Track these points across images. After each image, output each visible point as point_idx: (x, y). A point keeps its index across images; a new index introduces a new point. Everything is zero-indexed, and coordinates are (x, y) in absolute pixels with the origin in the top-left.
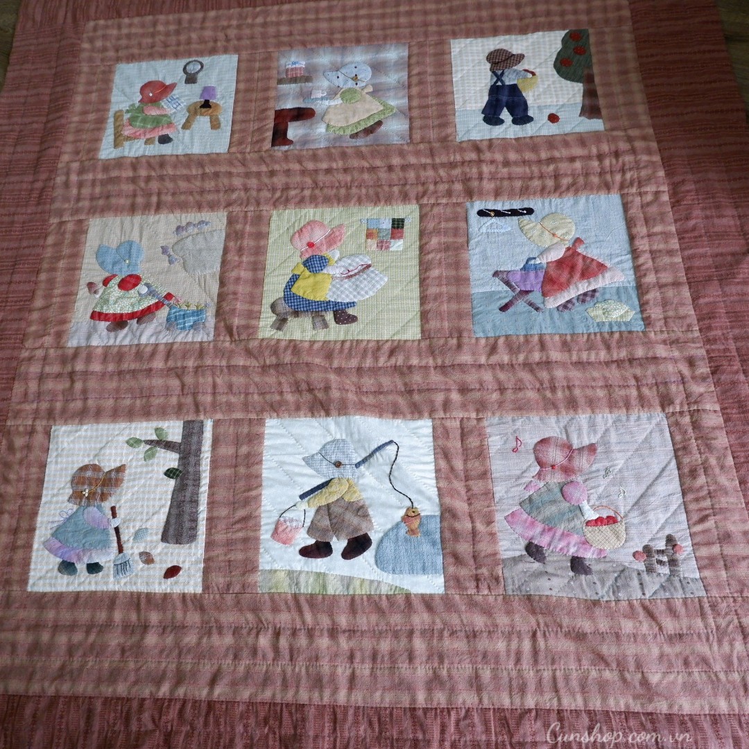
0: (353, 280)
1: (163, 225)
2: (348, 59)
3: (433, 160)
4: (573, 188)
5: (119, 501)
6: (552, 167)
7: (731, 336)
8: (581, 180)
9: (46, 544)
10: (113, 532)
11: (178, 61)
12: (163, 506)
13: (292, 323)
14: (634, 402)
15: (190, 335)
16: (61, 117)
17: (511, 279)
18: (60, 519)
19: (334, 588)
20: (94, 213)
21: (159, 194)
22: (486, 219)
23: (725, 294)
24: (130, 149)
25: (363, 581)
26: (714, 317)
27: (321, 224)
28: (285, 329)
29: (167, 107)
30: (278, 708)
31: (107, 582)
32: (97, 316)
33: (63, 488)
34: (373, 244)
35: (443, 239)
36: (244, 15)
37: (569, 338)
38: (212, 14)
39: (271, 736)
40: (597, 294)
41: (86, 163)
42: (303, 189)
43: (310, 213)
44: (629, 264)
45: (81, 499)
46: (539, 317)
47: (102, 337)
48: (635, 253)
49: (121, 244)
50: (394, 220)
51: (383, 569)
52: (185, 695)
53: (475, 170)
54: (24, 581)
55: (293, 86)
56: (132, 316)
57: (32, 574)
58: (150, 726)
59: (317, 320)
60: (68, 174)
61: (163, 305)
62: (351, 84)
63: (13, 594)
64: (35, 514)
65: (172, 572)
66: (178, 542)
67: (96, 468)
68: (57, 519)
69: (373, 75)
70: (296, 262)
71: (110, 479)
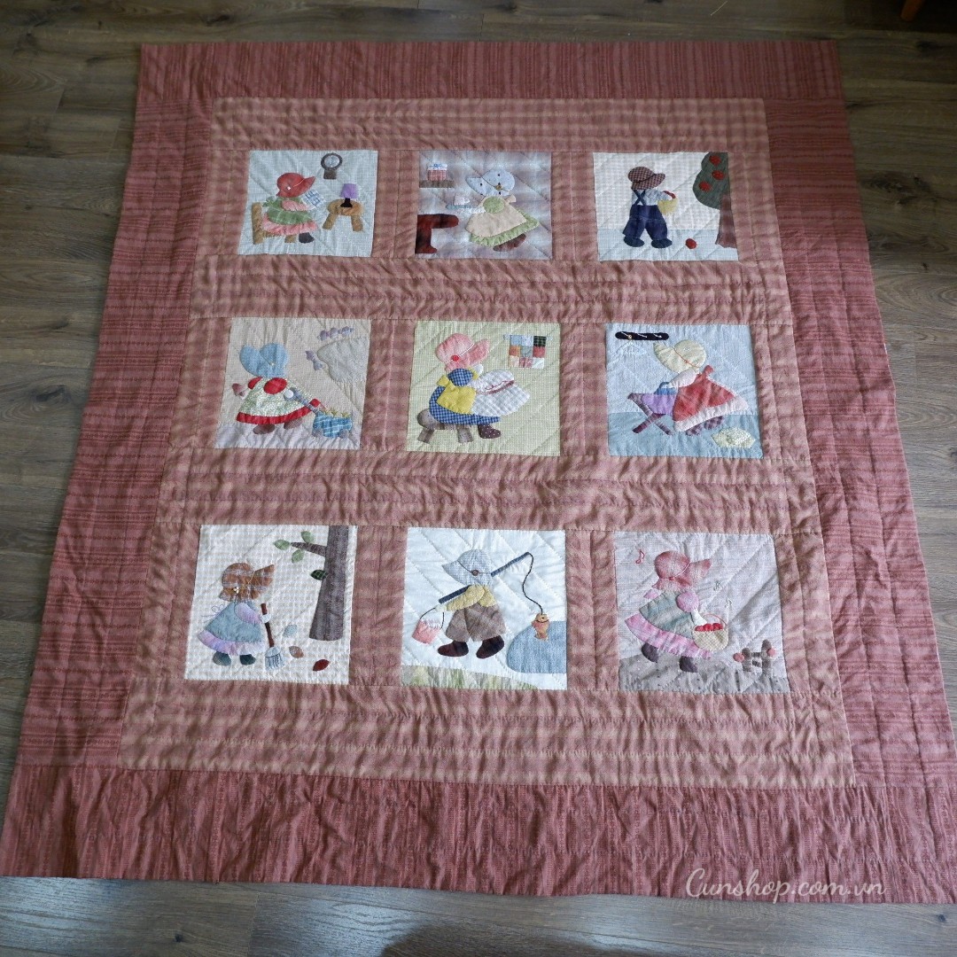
0: (497, 395)
1: (307, 328)
2: (491, 165)
3: (575, 277)
4: (705, 318)
5: (269, 599)
6: (687, 294)
7: (837, 467)
8: (714, 308)
9: (200, 637)
10: (264, 628)
11: (316, 152)
12: (311, 605)
13: (438, 433)
14: (746, 524)
15: (337, 443)
16: (195, 206)
17: (645, 401)
18: (212, 614)
19: (470, 682)
20: (236, 312)
21: (302, 296)
22: (624, 341)
23: (836, 428)
24: (270, 246)
25: (495, 678)
26: (825, 449)
27: (466, 339)
28: (431, 441)
29: (306, 202)
30: (417, 786)
31: (260, 673)
32: (243, 418)
33: (214, 584)
34: (515, 359)
35: (583, 360)
36: (382, 107)
37: (695, 461)
38: (349, 102)
39: (410, 809)
40: (723, 421)
41: (226, 258)
42: (447, 301)
43: (454, 325)
44: (753, 394)
45: (232, 596)
46: (669, 441)
47: (249, 440)
48: (759, 385)
49: (264, 347)
50: (536, 338)
51: (513, 668)
52: (334, 772)
53: (614, 291)
54: (181, 669)
55: (436, 189)
56: (279, 419)
57: (188, 663)
58: (303, 799)
59: (463, 433)
60: (207, 268)
61: (310, 410)
62: (494, 192)
63: (172, 681)
64: (187, 608)
65: (321, 665)
66: (325, 638)
67: (245, 567)
68: (210, 612)
69: (517, 185)
70: (440, 375)
71: (259, 578)
